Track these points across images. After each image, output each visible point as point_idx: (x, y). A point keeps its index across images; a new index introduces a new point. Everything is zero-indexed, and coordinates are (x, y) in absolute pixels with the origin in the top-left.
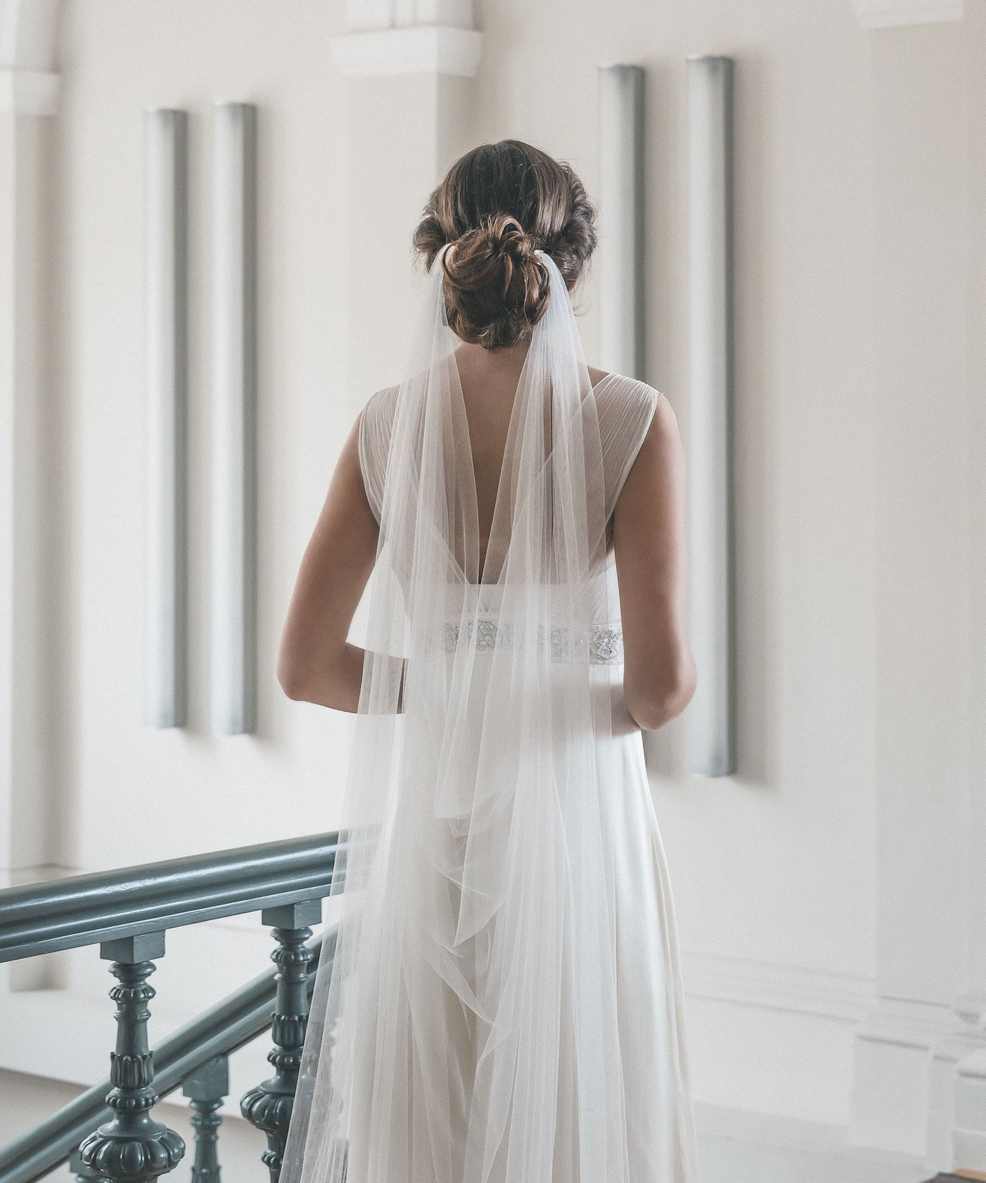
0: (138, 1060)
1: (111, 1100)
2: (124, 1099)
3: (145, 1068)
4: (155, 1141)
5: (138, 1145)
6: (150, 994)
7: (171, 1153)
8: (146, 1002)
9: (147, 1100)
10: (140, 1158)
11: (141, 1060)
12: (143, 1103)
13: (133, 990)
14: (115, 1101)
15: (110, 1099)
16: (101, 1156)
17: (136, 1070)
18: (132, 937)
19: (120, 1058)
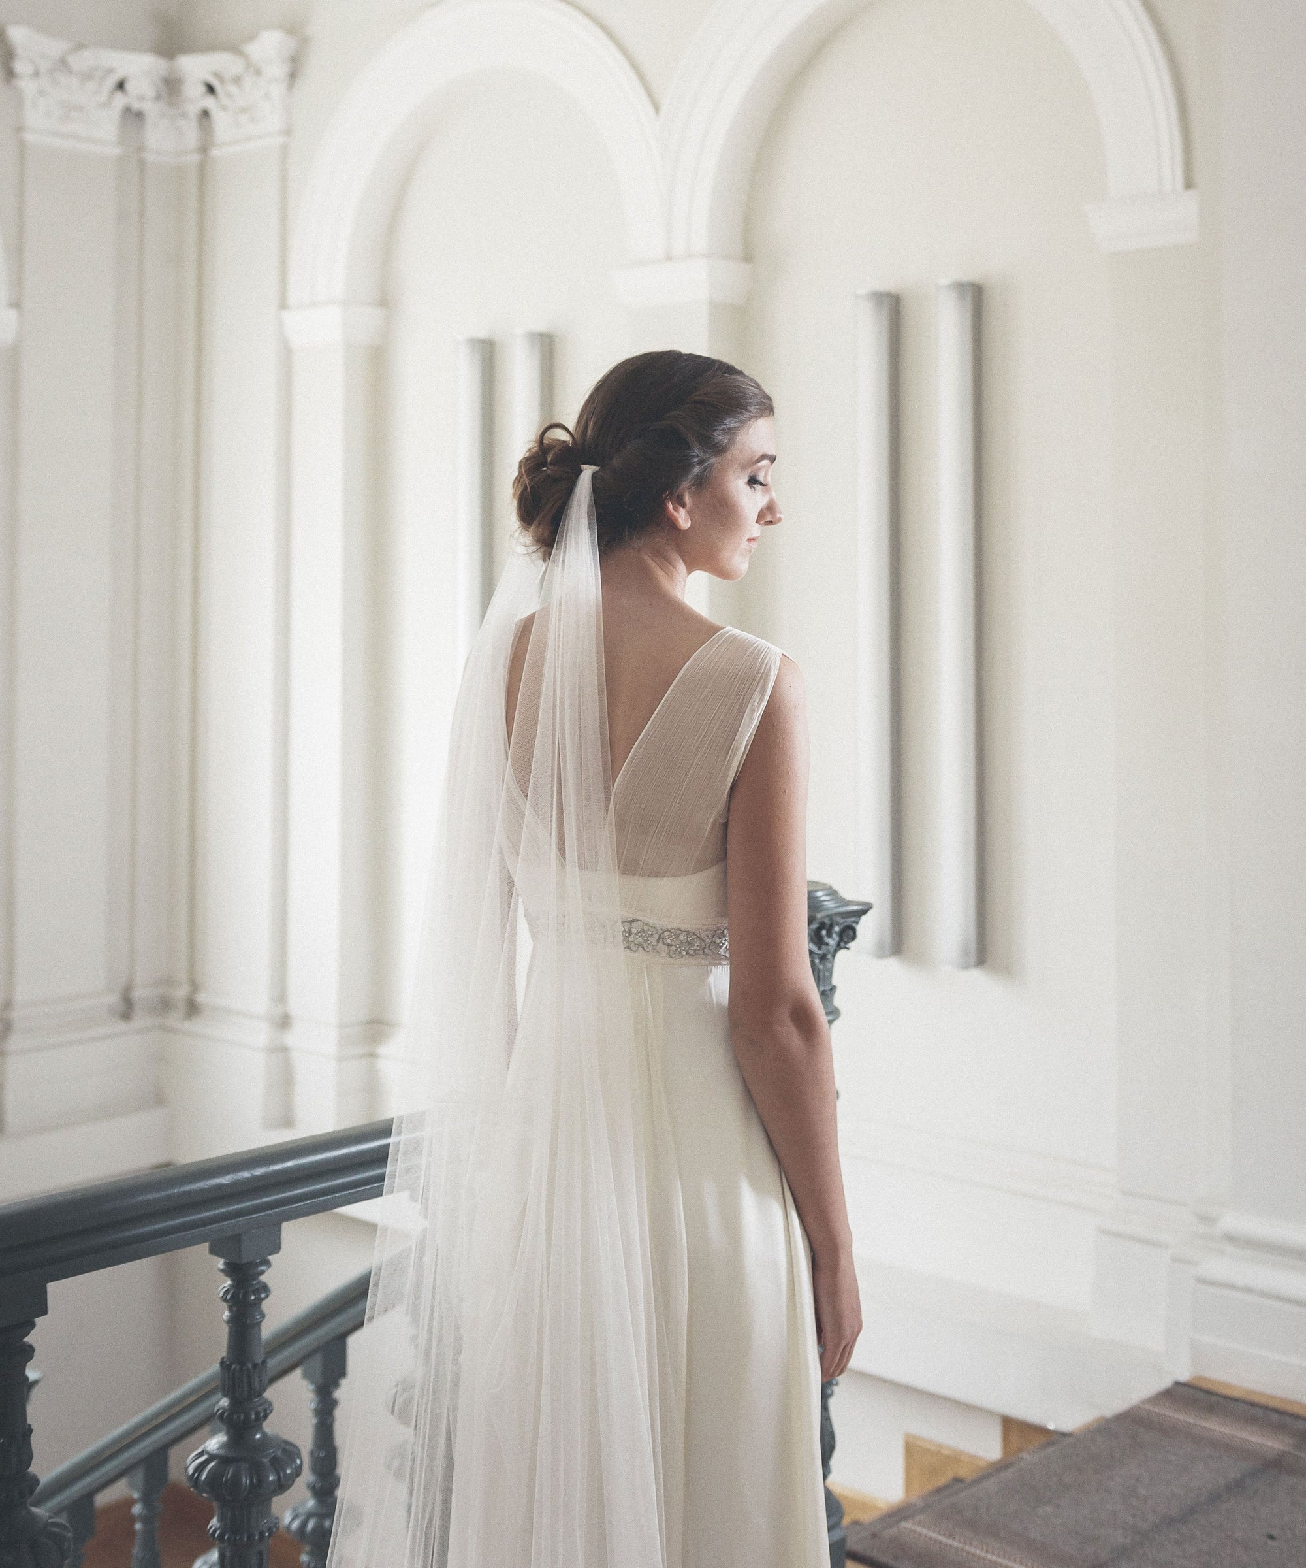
0: (248, 1370)
1: (219, 1413)
2: (231, 1413)
3: (257, 1378)
4: (265, 1460)
5: (244, 1466)
6: (263, 1295)
7: (282, 1475)
8: (260, 1303)
9: (257, 1414)
10: (245, 1481)
11: (252, 1370)
12: (253, 1417)
13: (242, 1291)
14: (222, 1414)
15: (218, 1410)
16: (204, 1477)
17: (245, 1380)
18: (240, 1235)
19: (229, 1366)
